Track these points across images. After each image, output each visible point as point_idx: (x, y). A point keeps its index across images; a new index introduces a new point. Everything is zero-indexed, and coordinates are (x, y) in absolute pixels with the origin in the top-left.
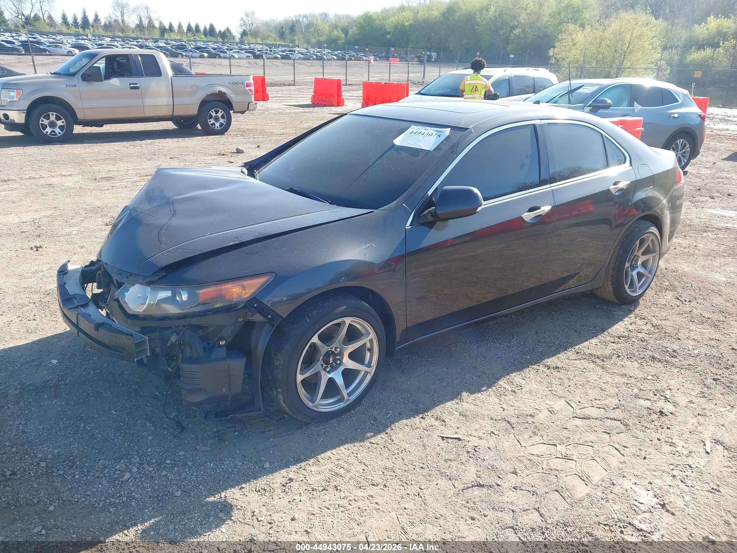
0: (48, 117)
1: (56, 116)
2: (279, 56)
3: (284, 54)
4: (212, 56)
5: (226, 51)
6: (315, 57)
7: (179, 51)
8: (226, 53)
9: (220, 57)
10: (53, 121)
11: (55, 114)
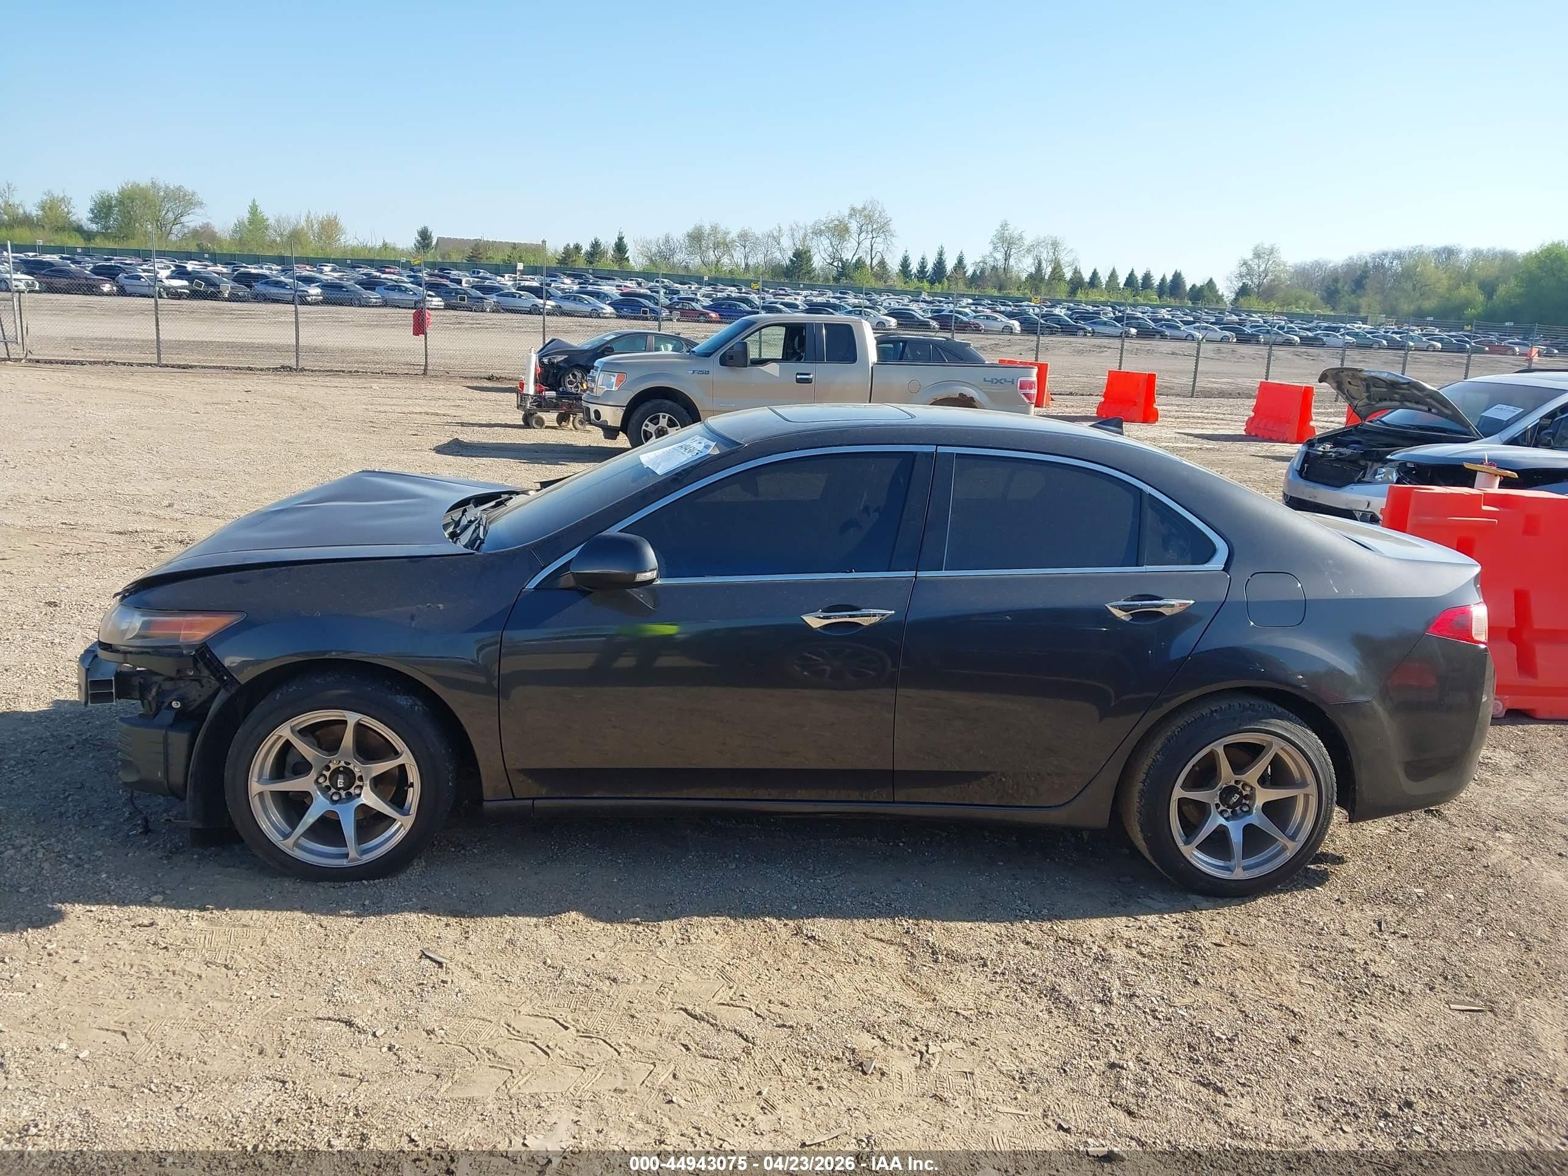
0: (655, 420)
1: (670, 419)
2: (1297, 339)
3: (1310, 334)
4: (1145, 333)
5: (1180, 324)
6: (1385, 342)
7: (1081, 324)
8: (1178, 328)
9: (1163, 337)
10: (663, 427)
11: (667, 416)
